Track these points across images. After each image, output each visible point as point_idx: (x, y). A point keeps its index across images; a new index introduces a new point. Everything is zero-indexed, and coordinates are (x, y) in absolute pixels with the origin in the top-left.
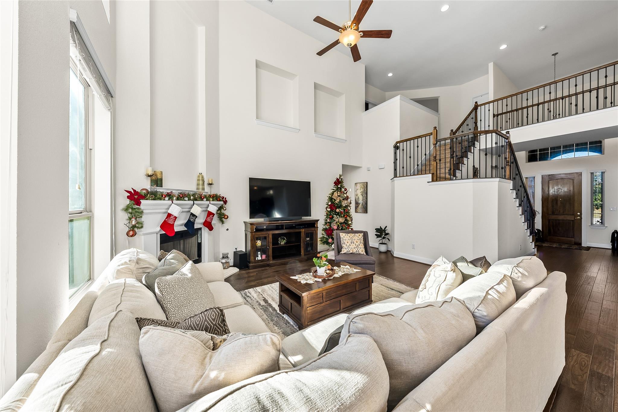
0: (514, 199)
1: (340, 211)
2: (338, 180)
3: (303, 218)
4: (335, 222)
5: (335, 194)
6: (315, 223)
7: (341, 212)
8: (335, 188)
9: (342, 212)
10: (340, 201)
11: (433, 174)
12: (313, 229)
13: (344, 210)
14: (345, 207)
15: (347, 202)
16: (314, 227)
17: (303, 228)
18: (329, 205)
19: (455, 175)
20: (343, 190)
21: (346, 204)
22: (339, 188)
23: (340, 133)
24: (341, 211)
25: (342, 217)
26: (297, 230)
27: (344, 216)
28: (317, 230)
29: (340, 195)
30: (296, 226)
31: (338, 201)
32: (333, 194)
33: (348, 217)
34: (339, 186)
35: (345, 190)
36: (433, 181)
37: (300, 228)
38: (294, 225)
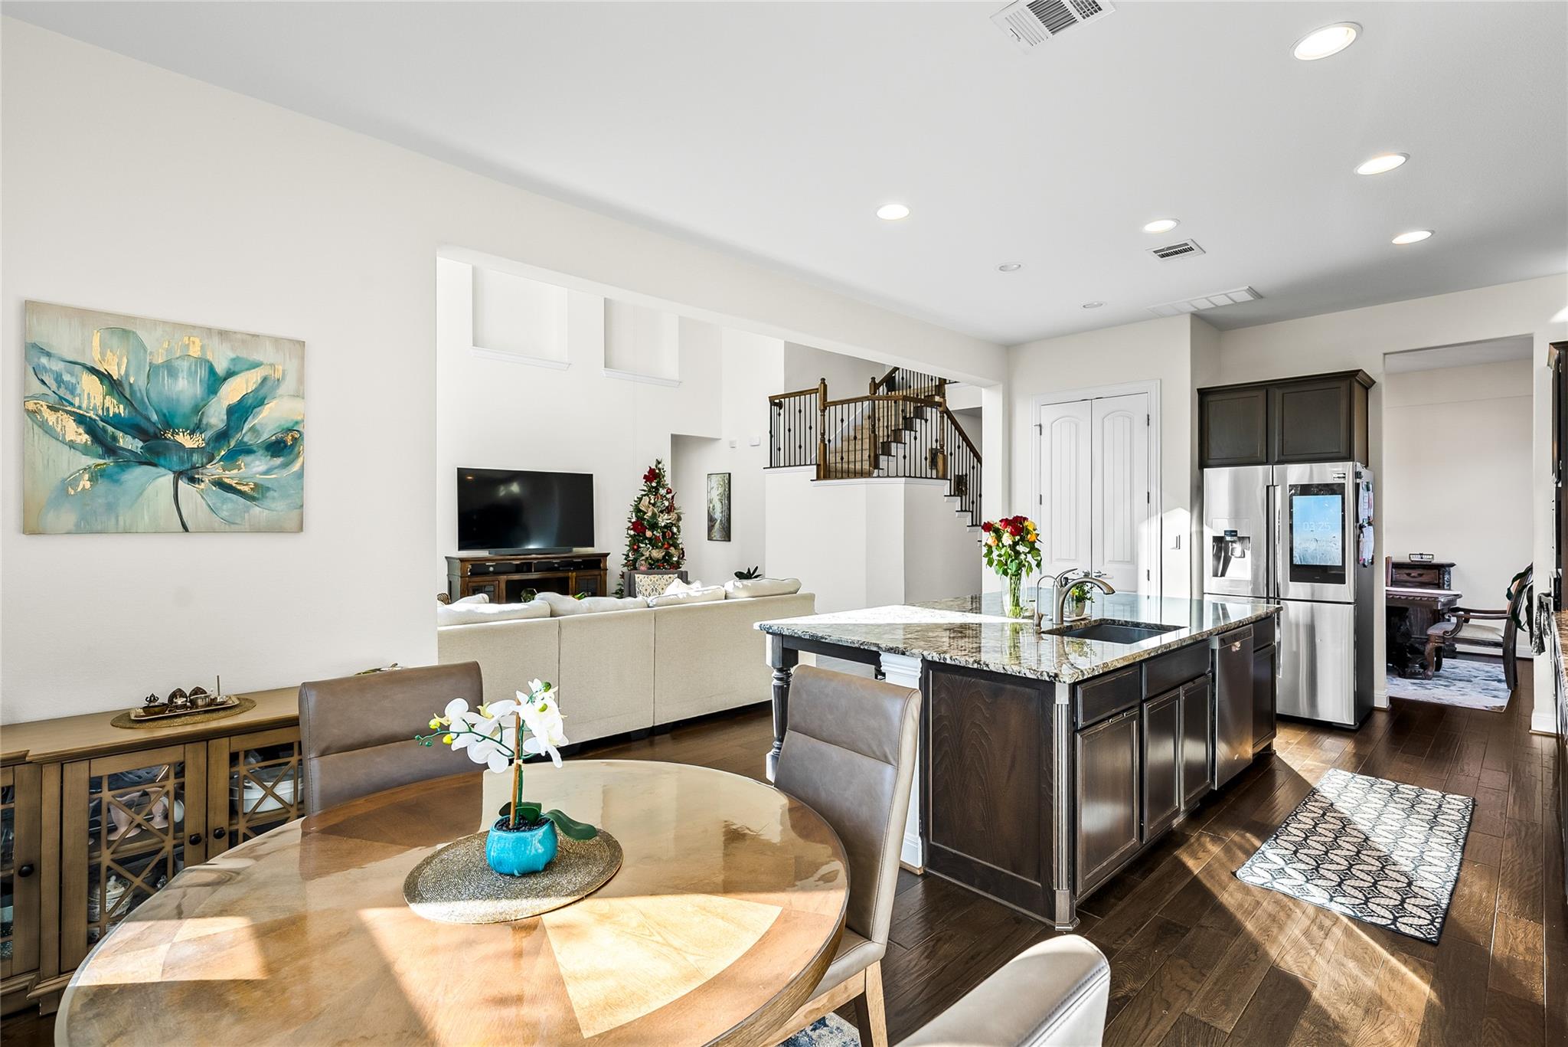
0: (957, 513)
1: (653, 534)
2: (651, 471)
3: (575, 549)
4: (643, 558)
5: (646, 500)
6: (600, 560)
7: (657, 538)
8: (645, 488)
9: (659, 537)
10: (654, 515)
11: (818, 466)
12: (596, 572)
13: (664, 534)
14: (666, 527)
15: (670, 517)
16: (599, 568)
17: (572, 571)
18: (633, 523)
19: (876, 466)
20: (662, 491)
21: (668, 521)
22: (653, 487)
23: (670, 367)
24: (656, 536)
25: (657, 548)
26: (560, 575)
27: (663, 545)
28: (606, 574)
29: (655, 502)
30: (559, 567)
31: (650, 514)
32: (640, 499)
33: (672, 548)
34: (654, 484)
35: (668, 493)
36: (818, 478)
37: (569, 571)
38: (556, 565)
